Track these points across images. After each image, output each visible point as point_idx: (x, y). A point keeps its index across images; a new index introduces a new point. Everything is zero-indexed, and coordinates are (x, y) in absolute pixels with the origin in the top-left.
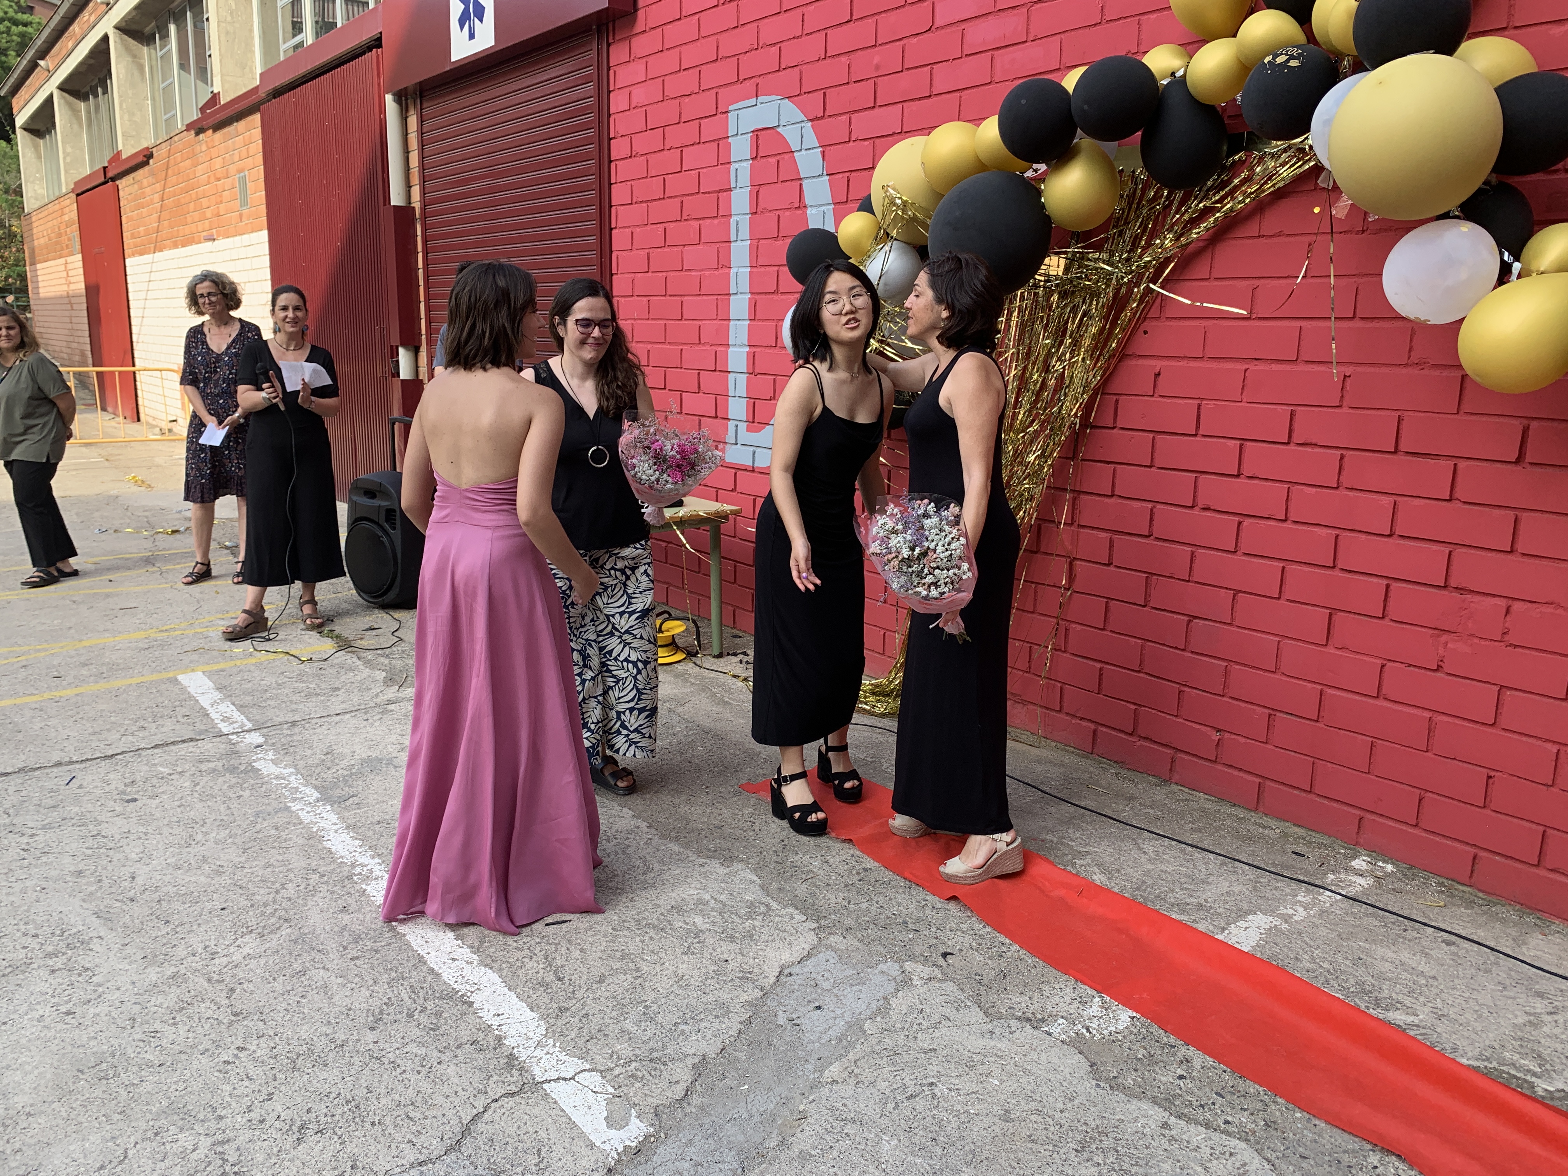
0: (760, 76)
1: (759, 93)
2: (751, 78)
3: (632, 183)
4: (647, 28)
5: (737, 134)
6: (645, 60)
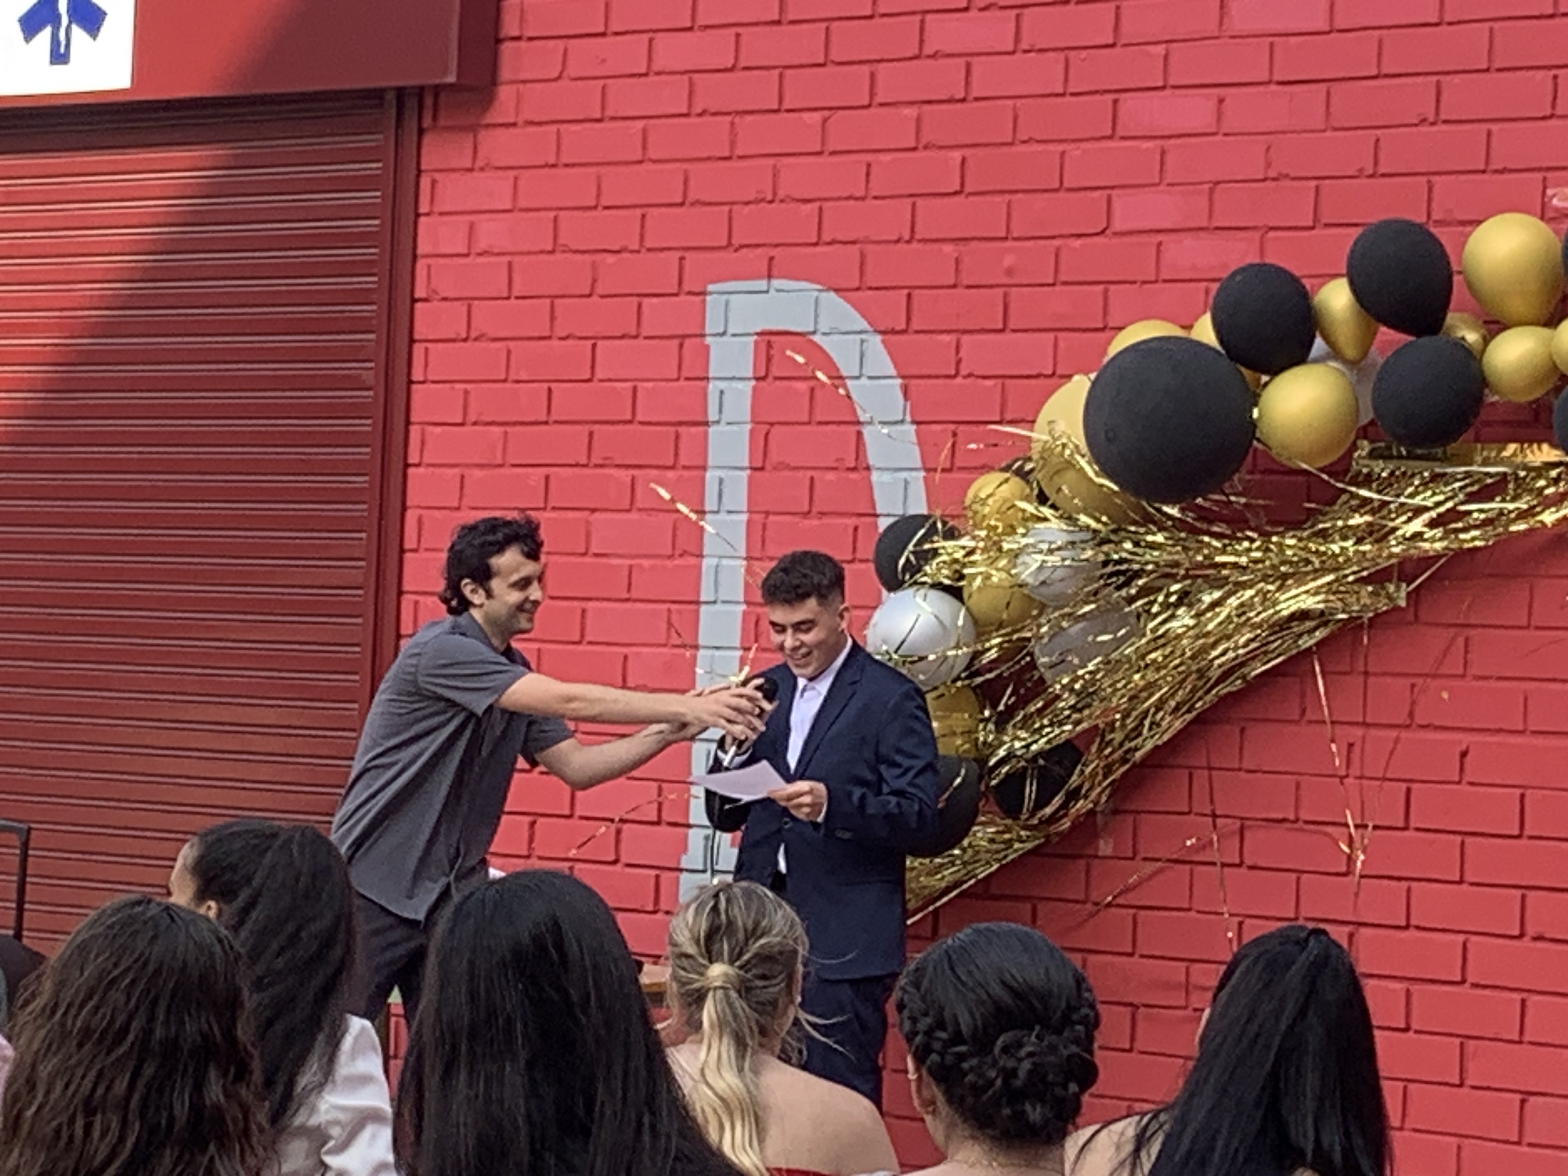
0: (777, 246)
1: (775, 272)
2: (758, 246)
3: (468, 386)
4: (520, 120)
5: (724, 334)
6: (512, 173)
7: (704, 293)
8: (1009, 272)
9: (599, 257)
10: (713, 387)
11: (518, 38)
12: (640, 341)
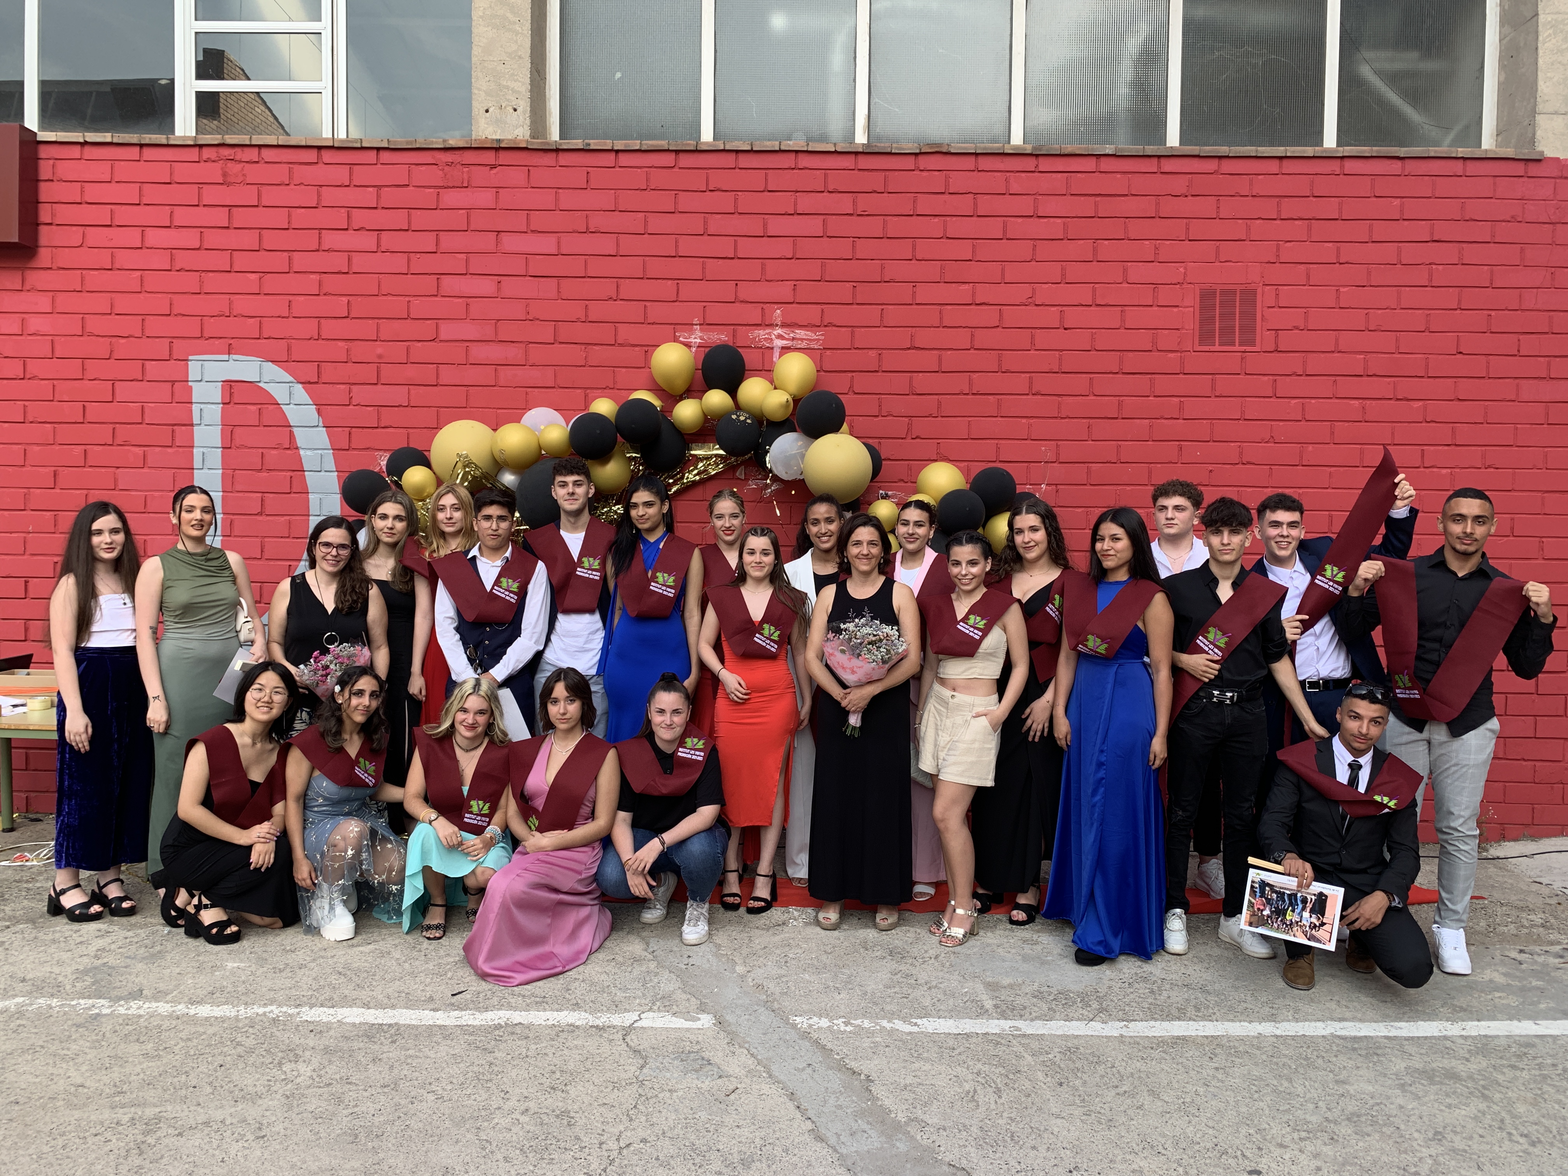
0: (234, 338)
1: (232, 351)
2: (221, 338)
3: (27, 403)
4: (54, 267)
5: (201, 381)
6: (51, 294)
7: (187, 360)
8: (380, 356)
9: (114, 340)
10: (195, 408)
11: (51, 224)
12: (144, 383)
